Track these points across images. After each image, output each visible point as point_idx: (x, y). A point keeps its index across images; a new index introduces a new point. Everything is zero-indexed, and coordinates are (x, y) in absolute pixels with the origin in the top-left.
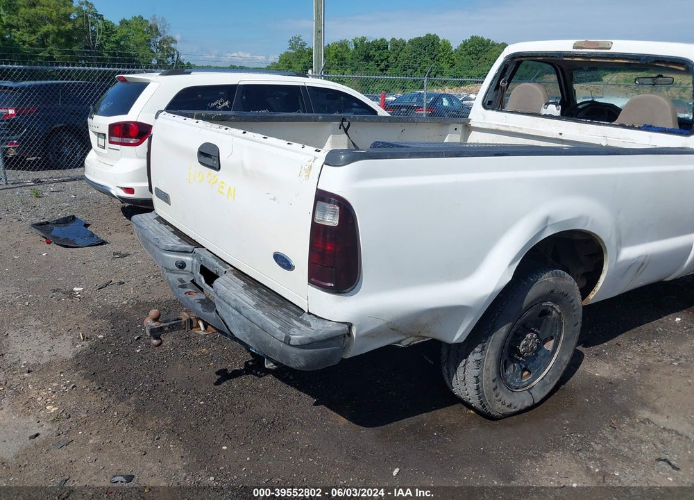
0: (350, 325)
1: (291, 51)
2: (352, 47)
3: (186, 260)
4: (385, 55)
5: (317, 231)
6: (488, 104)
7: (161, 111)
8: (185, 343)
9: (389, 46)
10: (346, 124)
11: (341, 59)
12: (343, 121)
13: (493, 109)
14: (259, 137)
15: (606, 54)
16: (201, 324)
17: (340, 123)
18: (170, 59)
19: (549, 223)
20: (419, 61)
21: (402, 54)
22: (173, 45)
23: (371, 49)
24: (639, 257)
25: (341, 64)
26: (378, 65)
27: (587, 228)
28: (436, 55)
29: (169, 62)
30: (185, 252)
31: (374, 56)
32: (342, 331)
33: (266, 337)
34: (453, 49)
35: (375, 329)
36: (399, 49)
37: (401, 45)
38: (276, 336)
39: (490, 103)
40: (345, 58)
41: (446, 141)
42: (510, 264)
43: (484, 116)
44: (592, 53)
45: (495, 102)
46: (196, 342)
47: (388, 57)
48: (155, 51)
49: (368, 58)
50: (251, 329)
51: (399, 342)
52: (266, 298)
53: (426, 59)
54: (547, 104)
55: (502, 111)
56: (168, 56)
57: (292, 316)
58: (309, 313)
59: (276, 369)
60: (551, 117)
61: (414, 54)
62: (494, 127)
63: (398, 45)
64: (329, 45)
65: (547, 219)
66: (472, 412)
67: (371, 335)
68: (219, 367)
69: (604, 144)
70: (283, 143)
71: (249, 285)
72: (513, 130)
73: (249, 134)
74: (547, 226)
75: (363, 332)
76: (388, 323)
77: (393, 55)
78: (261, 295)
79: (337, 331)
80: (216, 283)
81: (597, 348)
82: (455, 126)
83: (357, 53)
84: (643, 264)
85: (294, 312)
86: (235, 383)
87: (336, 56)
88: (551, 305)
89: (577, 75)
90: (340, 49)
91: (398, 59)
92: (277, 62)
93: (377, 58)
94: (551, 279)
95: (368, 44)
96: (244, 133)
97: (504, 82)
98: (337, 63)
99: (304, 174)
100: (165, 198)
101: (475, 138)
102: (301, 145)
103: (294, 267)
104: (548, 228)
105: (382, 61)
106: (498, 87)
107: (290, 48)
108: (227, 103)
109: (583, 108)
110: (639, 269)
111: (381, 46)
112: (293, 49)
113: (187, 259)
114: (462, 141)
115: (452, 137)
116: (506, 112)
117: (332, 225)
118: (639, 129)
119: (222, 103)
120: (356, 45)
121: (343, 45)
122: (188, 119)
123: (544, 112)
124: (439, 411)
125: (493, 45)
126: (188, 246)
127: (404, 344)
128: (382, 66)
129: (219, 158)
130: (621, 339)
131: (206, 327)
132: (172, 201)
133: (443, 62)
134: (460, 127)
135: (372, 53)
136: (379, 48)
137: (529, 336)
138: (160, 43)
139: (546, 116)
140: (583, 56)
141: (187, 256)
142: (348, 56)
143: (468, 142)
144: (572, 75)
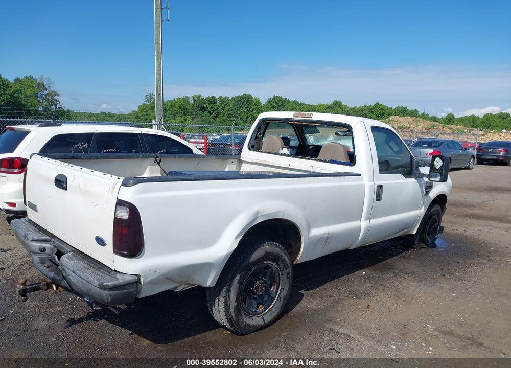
0: (138, 276)
1: (147, 103)
2: (191, 101)
3: (46, 247)
4: (216, 107)
5: (118, 222)
6: (252, 148)
7: (34, 154)
8: (46, 305)
9: (218, 101)
10: (158, 160)
11: (184, 110)
12: (156, 158)
13: (254, 150)
14: (89, 170)
15: (310, 120)
16: (54, 286)
17: (155, 159)
18: (53, 107)
19: (259, 215)
20: (239, 112)
21: (227, 107)
22: (56, 97)
23: (205, 103)
24: (324, 234)
25: (184, 113)
26: (211, 114)
27: (285, 217)
28: (250, 108)
29: (53, 109)
30: (45, 241)
31: (208, 108)
32: (134, 280)
33: (90, 286)
34: (262, 104)
35: (155, 278)
36: (225, 103)
37: (226, 101)
38: (95, 284)
39: (253, 146)
40: (187, 109)
41: (226, 170)
42: (236, 238)
43: (249, 154)
44: (303, 120)
45: (256, 146)
46: (54, 303)
47: (218, 109)
48: (41, 101)
49: (203, 109)
50: (82, 283)
51: (176, 288)
52: (92, 265)
53: (244, 110)
54: (282, 148)
55: (258, 151)
56: (52, 105)
57: (106, 274)
58: (115, 271)
59: (102, 310)
60: (285, 155)
61: (235, 107)
62: (254, 161)
63: (224, 101)
64: (175, 99)
65: (257, 213)
66: (228, 332)
67: (153, 282)
68: (69, 318)
69: (312, 171)
70: (101, 174)
71: (83, 258)
72: (264, 163)
73: (84, 169)
74: (257, 217)
75: (148, 280)
76: (163, 275)
77: (221, 107)
78: (89, 263)
79: (131, 280)
80: (63, 258)
81: (312, 291)
82: (232, 160)
83: (195, 105)
84: (328, 238)
85: (107, 271)
86: (78, 327)
87: (180, 107)
88: (270, 262)
89: (305, 130)
90: (183, 102)
91: (225, 110)
92: (136, 110)
93: (209, 109)
94: (267, 247)
95: (203, 99)
96: (81, 168)
97: (260, 134)
98: (181, 112)
99: (111, 191)
100: (34, 207)
101: (245, 168)
102: (111, 175)
103: (106, 244)
104: (259, 218)
105: (213, 111)
106: (256, 137)
107: (146, 101)
108: (86, 145)
109: (312, 148)
110: (326, 242)
111: (212, 101)
112: (149, 102)
113: (47, 245)
114: (238, 170)
115: (230, 167)
116: (261, 152)
117: (125, 218)
118: (328, 162)
119: (82, 145)
120: (194, 100)
121: (185, 100)
122: (50, 159)
123: (281, 152)
124: (208, 333)
125: (289, 101)
126: (48, 238)
127: (179, 289)
128: (214, 115)
129: (67, 182)
130: (328, 286)
131: (57, 288)
132: (38, 209)
133: (255, 113)
134: (235, 161)
135: (206, 105)
136: (210, 102)
137: (258, 282)
138: (45, 95)
139: (282, 155)
140: (298, 121)
141: (46, 244)
142: (189, 108)
143: (241, 170)
144: (302, 129)
